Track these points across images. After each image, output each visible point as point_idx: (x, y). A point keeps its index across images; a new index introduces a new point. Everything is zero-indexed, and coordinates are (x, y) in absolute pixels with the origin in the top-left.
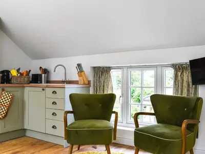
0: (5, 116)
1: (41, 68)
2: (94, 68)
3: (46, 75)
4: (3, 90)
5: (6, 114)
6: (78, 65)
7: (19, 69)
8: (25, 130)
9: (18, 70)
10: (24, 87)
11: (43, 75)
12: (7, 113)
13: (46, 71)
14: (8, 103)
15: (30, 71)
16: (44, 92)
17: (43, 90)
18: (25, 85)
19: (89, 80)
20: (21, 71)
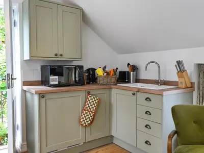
0: (91, 123)
1: (129, 64)
2: (199, 65)
3: (135, 73)
4: (89, 93)
5: (93, 121)
6: (177, 62)
7: (105, 67)
8: (112, 137)
9: (104, 69)
10: (111, 88)
11: (132, 73)
12: (93, 119)
13: (134, 68)
14: (95, 108)
15: (117, 69)
16: (135, 97)
17: (134, 94)
18: (112, 86)
19: (193, 81)
20: (107, 69)
